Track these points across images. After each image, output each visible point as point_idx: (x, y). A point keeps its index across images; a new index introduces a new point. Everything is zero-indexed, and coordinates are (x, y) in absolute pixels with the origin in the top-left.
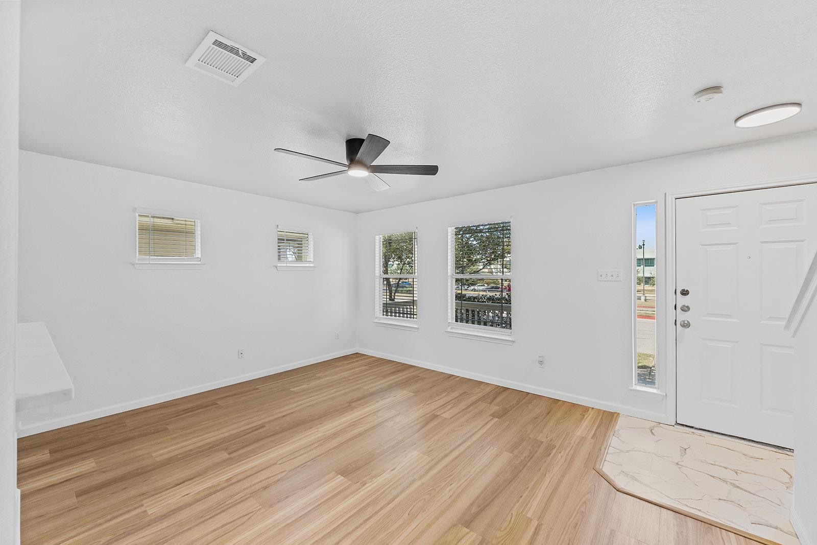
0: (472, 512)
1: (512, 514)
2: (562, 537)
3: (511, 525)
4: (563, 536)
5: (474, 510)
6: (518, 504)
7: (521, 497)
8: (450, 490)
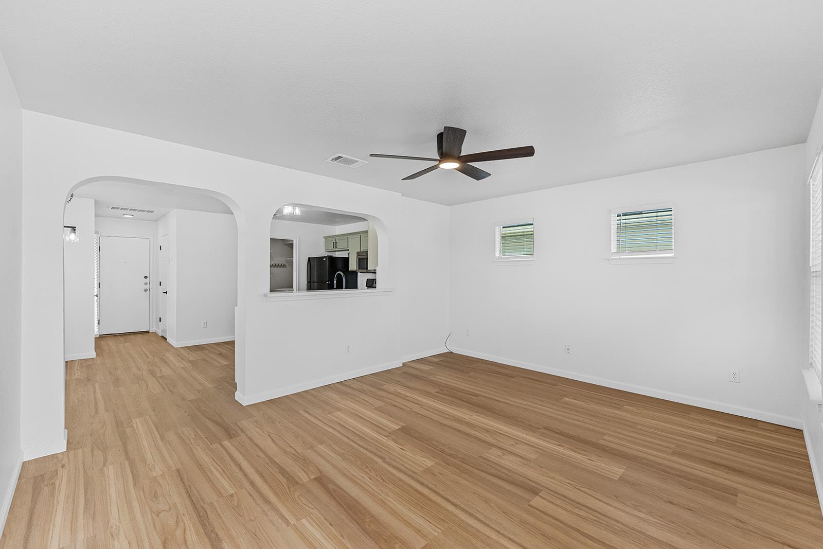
0: (329, 485)
1: (313, 509)
2: (265, 534)
3: (301, 504)
4: (266, 536)
5: (331, 486)
6: (323, 518)
7: (331, 525)
8: (363, 477)
